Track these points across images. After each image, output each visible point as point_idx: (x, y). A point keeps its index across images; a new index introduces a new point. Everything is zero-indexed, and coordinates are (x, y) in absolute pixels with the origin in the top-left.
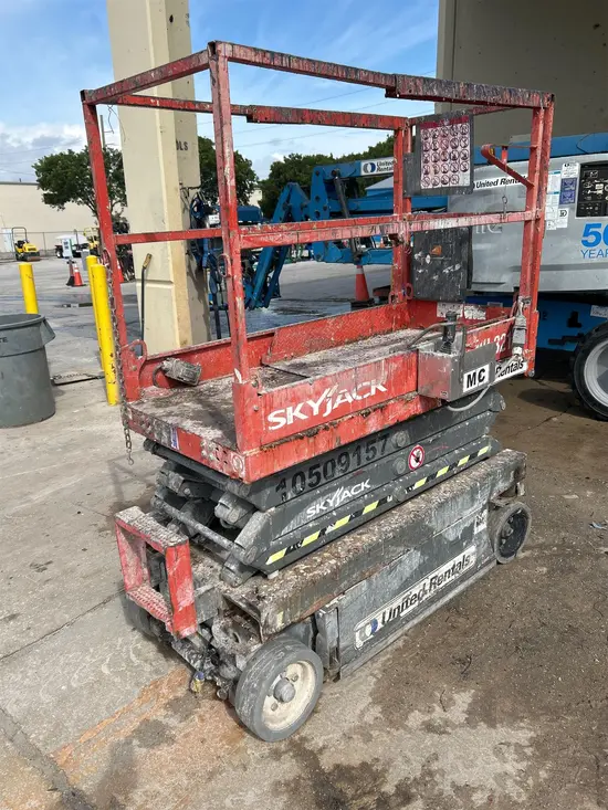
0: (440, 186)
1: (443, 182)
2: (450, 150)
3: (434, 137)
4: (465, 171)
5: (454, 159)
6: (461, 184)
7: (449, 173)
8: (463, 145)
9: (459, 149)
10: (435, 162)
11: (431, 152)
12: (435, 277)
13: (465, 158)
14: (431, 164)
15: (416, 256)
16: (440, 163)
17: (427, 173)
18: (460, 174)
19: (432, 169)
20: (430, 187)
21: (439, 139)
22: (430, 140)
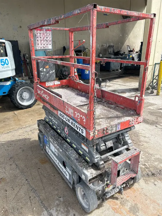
0: (43, 48)
1: (43, 47)
2: (45, 38)
3: (40, 34)
4: (50, 45)
5: (47, 41)
6: (49, 48)
7: (46, 45)
8: (49, 37)
9: (48, 38)
10: (41, 41)
11: (39, 38)
12: (48, 75)
13: (50, 41)
14: (39, 42)
15: (41, 69)
16: (42, 42)
17: (38, 44)
18: (49, 45)
19: (40, 43)
20: (40, 48)
21: (42, 34)
22: (39, 34)
